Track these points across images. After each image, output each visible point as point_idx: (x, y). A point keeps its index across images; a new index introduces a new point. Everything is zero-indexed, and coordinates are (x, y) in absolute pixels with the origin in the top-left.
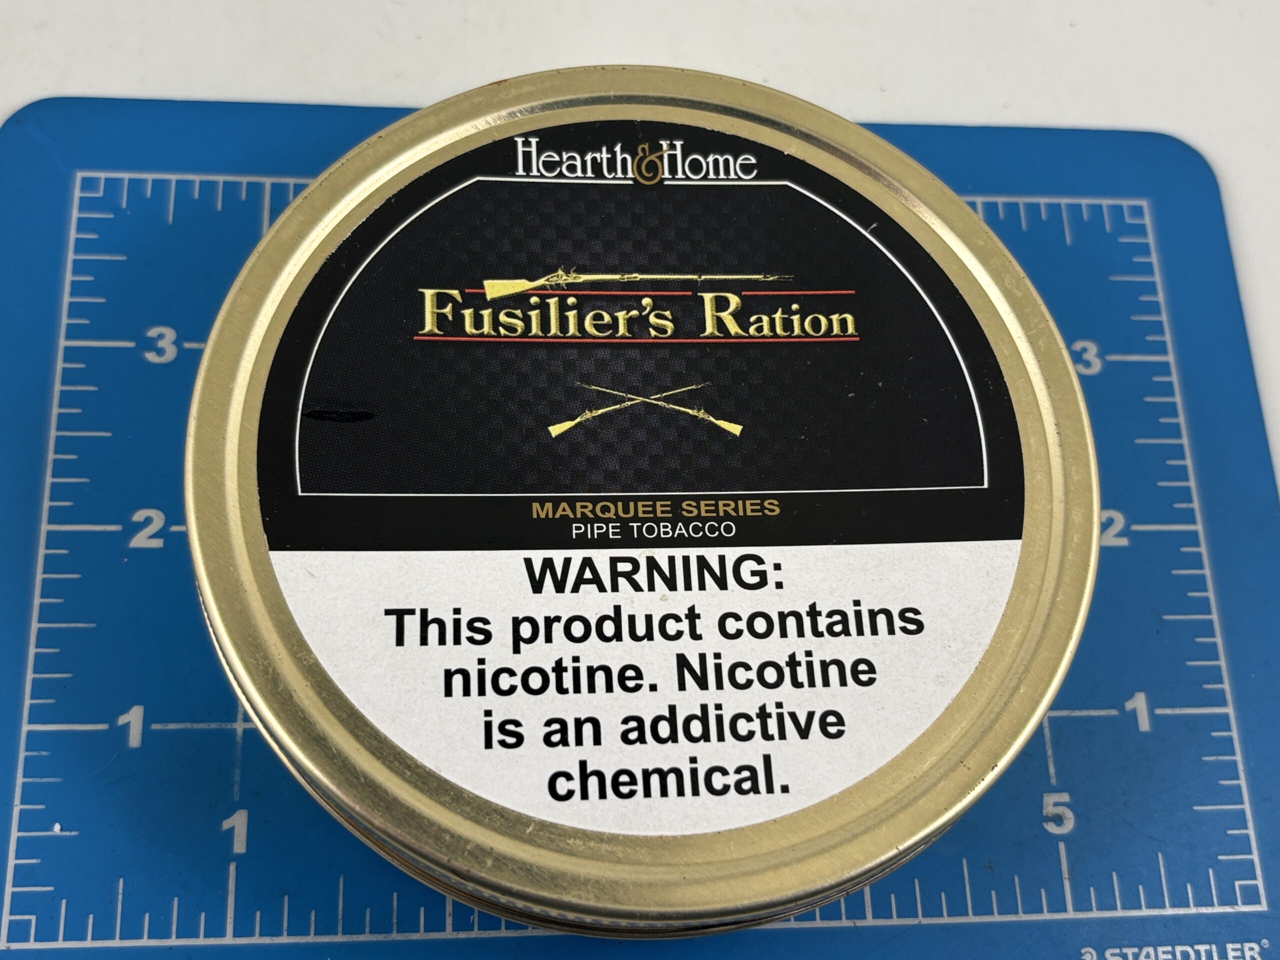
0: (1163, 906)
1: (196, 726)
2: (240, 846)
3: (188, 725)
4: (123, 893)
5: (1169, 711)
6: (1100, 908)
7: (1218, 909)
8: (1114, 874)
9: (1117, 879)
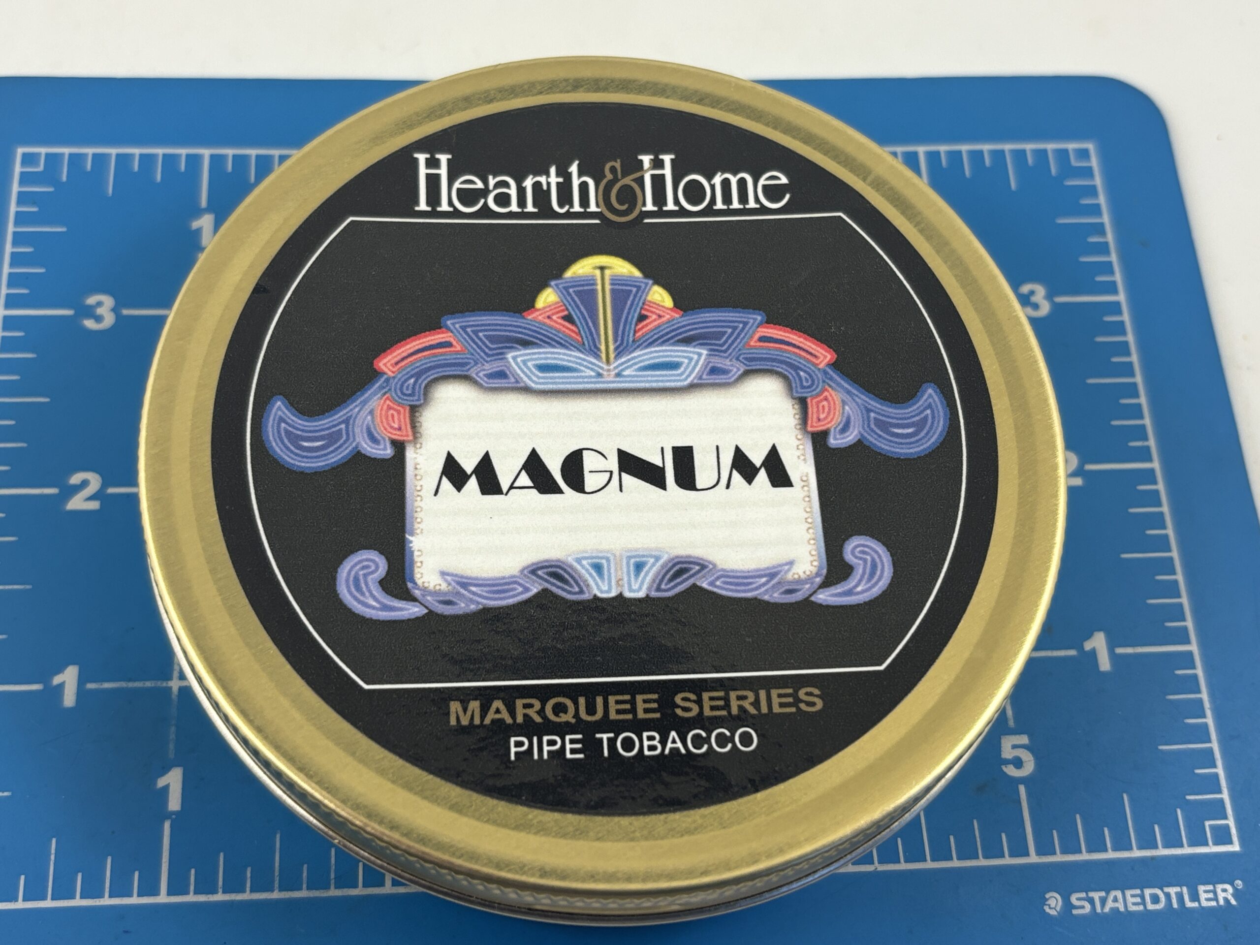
0: (1130, 848)
1: (131, 685)
2: (174, 803)
3: (123, 684)
4: (56, 854)
5: (1129, 650)
6: (1064, 852)
7: (1187, 850)
8: (1078, 816)
9: (1081, 821)
